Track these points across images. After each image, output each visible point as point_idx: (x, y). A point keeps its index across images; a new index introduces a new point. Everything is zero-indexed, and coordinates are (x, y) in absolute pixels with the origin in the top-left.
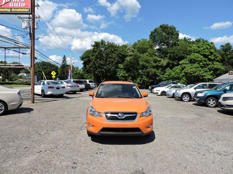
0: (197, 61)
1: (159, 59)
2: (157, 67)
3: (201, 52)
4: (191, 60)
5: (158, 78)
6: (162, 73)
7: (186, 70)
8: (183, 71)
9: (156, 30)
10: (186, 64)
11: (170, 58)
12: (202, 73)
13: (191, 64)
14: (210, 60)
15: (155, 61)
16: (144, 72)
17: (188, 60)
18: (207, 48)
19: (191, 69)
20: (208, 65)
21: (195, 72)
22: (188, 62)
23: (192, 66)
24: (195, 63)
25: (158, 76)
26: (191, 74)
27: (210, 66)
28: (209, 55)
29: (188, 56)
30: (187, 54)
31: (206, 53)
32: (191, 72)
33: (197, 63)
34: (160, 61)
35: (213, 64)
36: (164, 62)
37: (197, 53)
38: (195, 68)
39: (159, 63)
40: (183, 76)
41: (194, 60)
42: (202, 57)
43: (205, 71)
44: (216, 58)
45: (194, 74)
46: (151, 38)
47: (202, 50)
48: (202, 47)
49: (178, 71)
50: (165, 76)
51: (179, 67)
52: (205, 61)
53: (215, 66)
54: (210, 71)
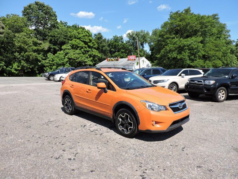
0: (78, 47)
1: (39, 42)
2: (38, 51)
3: (82, 39)
4: (73, 45)
5: (40, 64)
6: (44, 58)
7: (69, 56)
8: (67, 57)
9: (30, 6)
10: (69, 49)
11: (51, 42)
12: (84, 59)
13: (74, 50)
14: (89, 47)
15: (35, 44)
16: (23, 56)
17: (70, 46)
18: (86, 36)
19: (74, 55)
20: (88, 51)
21: (78, 58)
22: (70, 47)
23: (75, 51)
24: (77, 49)
25: (40, 61)
26: (74, 59)
27: (90, 53)
28: (88, 42)
29: (70, 42)
30: (68, 40)
31: (86, 40)
32: (75, 58)
33: (79, 49)
34: (41, 44)
35: (92, 51)
36: (46, 45)
37: (78, 39)
38: (77, 54)
39: (40, 47)
40: (67, 62)
41: (76, 45)
42: (83, 43)
43: (87, 58)
44: (94, 46)
45: (77, 59)
46: (25, 15)
47: (82, 37)
48: (82, 33)
49: (62, 56)
50: (47, 61)
51: (62, 52)
52: (86, 48)
53: (94, 53)
54: (90, 57)
